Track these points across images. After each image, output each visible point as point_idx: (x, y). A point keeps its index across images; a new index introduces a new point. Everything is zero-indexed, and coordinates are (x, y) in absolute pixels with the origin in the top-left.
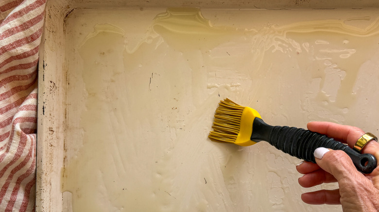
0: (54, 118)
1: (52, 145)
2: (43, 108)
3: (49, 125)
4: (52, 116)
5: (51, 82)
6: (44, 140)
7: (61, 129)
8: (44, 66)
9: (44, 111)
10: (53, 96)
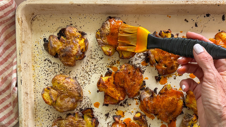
0: (28, 86)
1: (27, 103)
2: (21, 81)
3: (25, 90)
4: (27, 85)
5: (25, 63)
6: (22, 100)
7: (32, 92)
8: (20, 54)
9: (21, 83)
10: (27, 72)
